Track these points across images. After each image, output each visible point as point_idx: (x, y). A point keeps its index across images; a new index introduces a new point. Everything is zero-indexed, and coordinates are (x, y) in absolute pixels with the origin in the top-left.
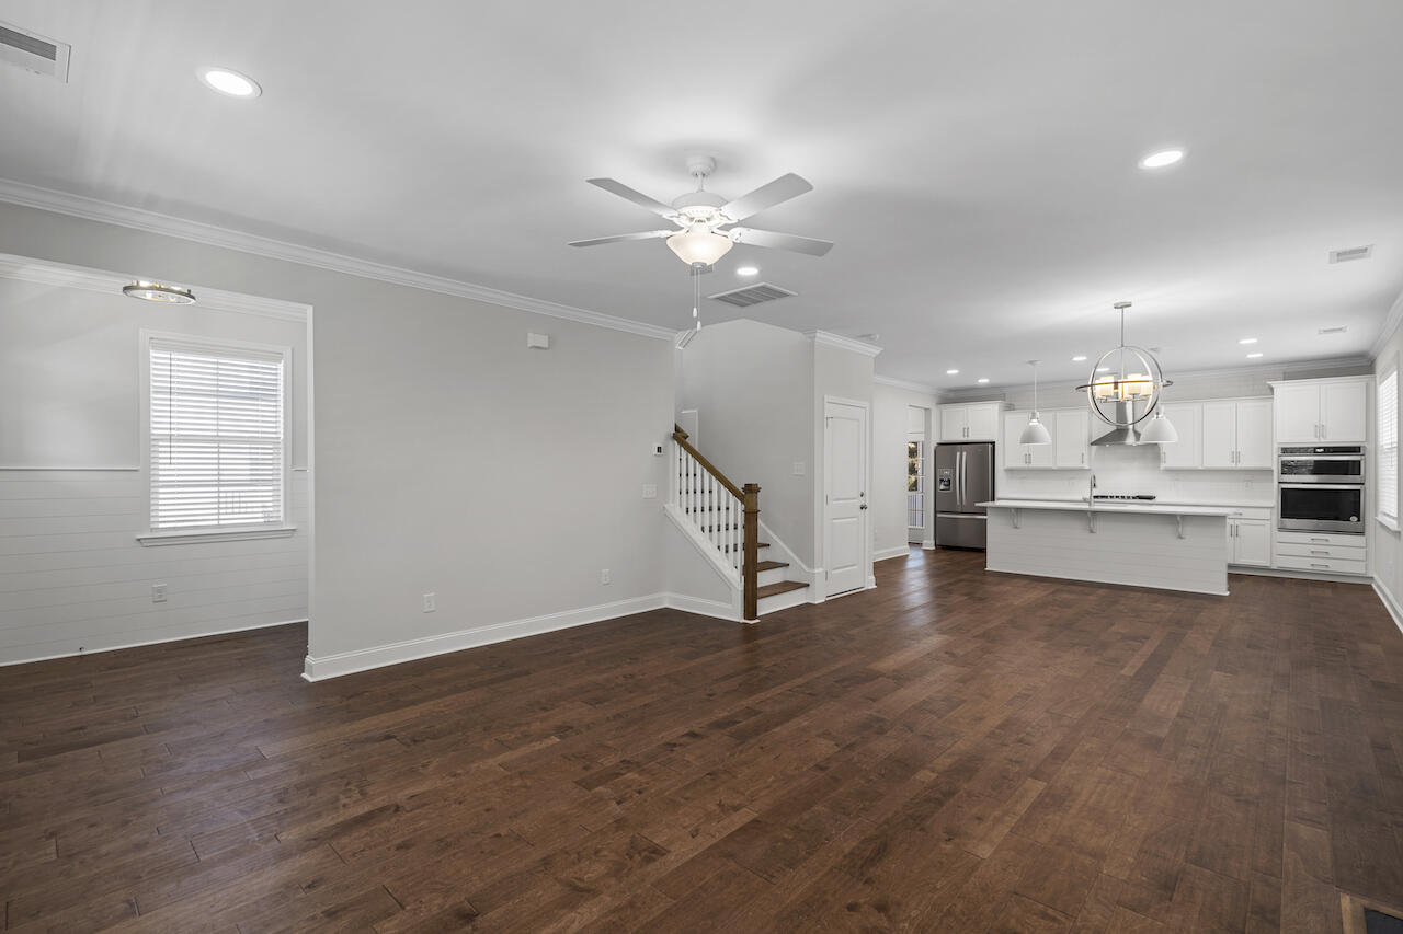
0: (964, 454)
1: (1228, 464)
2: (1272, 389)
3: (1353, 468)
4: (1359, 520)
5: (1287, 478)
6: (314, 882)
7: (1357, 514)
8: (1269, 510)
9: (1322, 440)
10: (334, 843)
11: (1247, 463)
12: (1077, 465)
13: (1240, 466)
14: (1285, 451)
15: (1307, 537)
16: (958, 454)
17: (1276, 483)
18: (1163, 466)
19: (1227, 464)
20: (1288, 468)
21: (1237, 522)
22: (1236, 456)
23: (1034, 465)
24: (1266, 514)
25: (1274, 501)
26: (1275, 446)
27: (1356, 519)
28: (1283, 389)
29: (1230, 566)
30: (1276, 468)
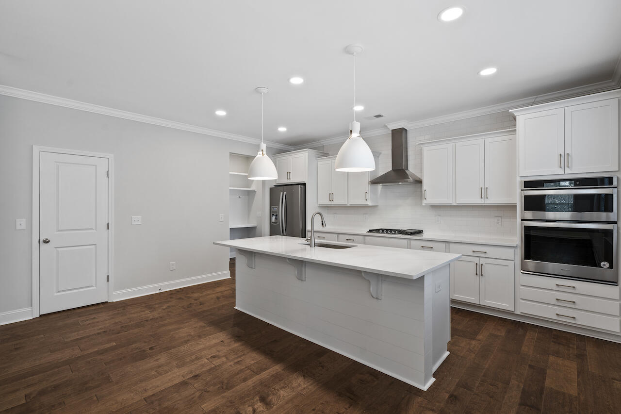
0: (285, 193)
1: (477, 201)
2: (515, 119)
3: (605, 203)
4: (611, 267)
5: (532, 215)
7: (609, 258)
8: (512, 250)
9: (568, 171)
12: (361, 202)
13: (488, 202)
14: (528, 184)
15: (552, 282)
16: (282, 193)
17: (519, 220)
18: (424, 202)
19: (477, 199)
20: (533, 204)
21: (483, 261)
23: (336, 202)
24: (509, 253)
25: (517, 239)
26: (518, 179)
27: (607, 265)
28: (525, 117)
30: (519, 203)
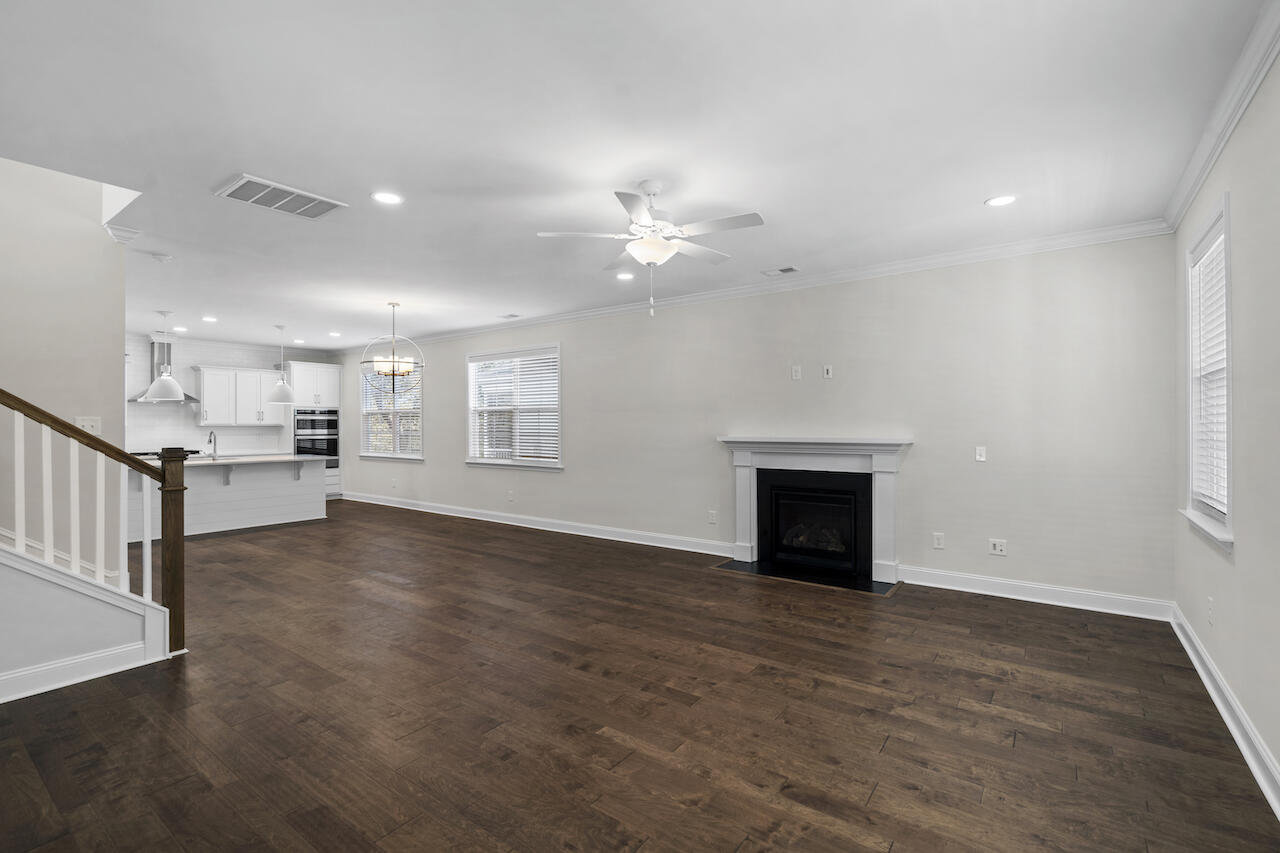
2: (289, 367)
3: (334, 425)
5: (300, 432)
6: (909, 789)
9: (318, 405)
10: (862, 804)
11: (268, 421)
13: (263, 423)
14: (299, 412)
17: (292, 435)
18: (203, 422)
19: (254, 421)
20: (300, 424)
22: (260, 414)
26: (292, 408)
28: (298, 369)
29: (327, 496)
30: (290, 424)
